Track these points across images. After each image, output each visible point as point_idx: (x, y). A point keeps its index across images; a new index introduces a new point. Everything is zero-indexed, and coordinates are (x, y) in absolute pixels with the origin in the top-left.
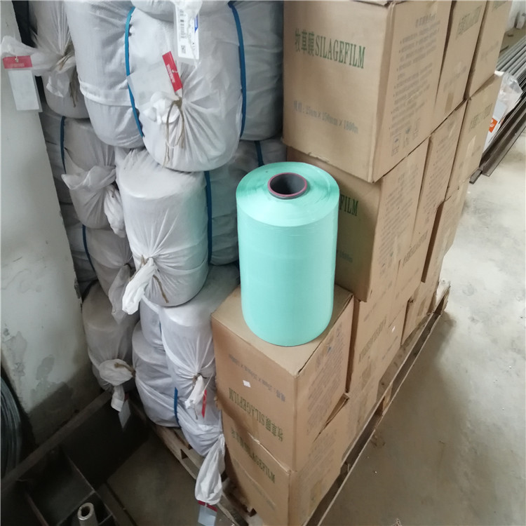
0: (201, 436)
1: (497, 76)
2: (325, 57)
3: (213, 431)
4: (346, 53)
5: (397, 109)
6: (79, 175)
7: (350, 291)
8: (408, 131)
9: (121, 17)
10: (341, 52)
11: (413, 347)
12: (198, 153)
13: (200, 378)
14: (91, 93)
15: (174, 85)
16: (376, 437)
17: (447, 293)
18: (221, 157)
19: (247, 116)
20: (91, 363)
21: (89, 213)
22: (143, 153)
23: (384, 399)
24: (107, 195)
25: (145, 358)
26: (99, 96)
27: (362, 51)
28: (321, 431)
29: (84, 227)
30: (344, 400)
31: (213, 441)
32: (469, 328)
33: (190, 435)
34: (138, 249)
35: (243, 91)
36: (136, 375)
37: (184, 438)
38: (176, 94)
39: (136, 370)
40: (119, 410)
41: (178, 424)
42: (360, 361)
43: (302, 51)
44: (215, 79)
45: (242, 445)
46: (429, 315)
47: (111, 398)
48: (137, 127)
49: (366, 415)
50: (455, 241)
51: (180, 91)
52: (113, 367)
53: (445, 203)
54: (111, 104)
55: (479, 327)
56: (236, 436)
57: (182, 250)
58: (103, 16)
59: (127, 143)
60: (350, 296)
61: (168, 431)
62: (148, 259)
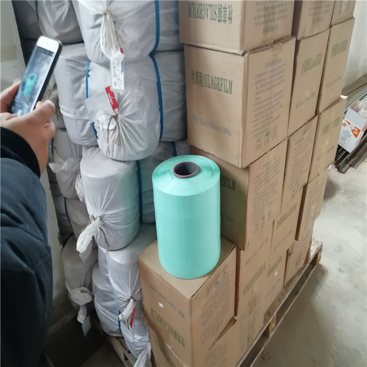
0: (136, 344)
1: (342, 99)
2: (209, 87)
3: (143, 340)
4: (222, 85)
5: (257, 120)
6: (60, 163)
7: (233, 242)
8: (267, 135)
9: (83, 66)
10: (218, 84)
11: (293, 288)
12: (129, 149)
13: (132, 301)
14: (66, 112)
15: (112, 106)
16: (264, 353)
17: (320, 250)
18: (145, 152)
19: (164, 126)
20: (67, 290)
21: (67, 188)
22: (97, 149)
23: (269, 325)
24: (77, 176)
25: (100, 287)
26: (70, 113)
27: (231, 83)
28: (215, 342)
29: (65, 198)
30: (233, 321)
31: (144, 347)
32: (337, 276)
33: (129, 342)
34: (91, 210)
35: (161, 110)
36: (95, 299)
37: (126, 345)
38: (115, 112)
39: (95, 295)
40: (82, 322)
41: (122, 334)
42: (244, 293)
43: (196, 84)
44: (139, 102)
45: (161, 350)
46: (306, 265)
47: (78, 314)
48: (93, 132)
49: (255, 336)
50: (321, 212)
51: (116, 110)
52: (79, 292)
53: (309, 185)
54: (77, 118)
55: (344, 276)
56: (157, 343)
57: (119, 212)
58: (72, 65)
59: (87, 143)
60: (233, 246)
61: (116, 339)
62: (96, 218)
